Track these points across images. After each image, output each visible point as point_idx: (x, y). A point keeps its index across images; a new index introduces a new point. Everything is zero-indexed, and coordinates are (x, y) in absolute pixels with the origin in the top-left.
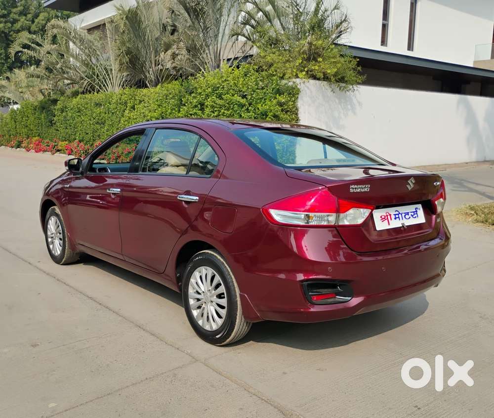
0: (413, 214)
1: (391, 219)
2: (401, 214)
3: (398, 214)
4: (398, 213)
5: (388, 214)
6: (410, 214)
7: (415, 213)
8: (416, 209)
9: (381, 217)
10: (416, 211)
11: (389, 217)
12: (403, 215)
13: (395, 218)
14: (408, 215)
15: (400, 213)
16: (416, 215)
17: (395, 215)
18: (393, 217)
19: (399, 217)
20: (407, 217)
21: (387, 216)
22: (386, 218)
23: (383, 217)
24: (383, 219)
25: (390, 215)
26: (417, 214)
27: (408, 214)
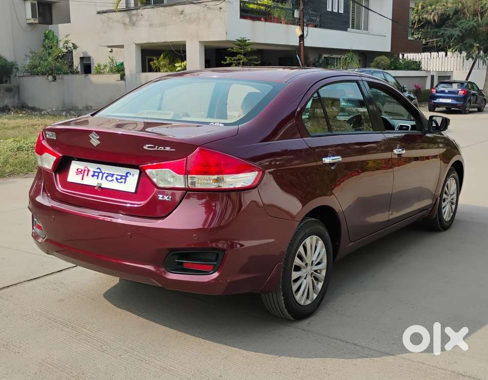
0: (119, 177)
1: (87, 175)
2: (103, 174)
3: (99, 173)
4: (99, 171)
5: (86, 169)
6: (115, 177)
7: (124, 178)
8: (127, 173)
9: (77, 170)
10: (126, 176)
11: (86, 172)
12: (105, 175)
13: (93, 176)
14: (112, 177)
15: (101, 172)
16: (123, 180)
17: (94, 172)
18: (91, 173)
19: (98, 176)
20: (109, 178)
21: (85, 170)
22: (82, 172)
23: (79, 170)
24: (79, 172)
25: (89, 171)
26: (125, 179)
27: (112, 175)
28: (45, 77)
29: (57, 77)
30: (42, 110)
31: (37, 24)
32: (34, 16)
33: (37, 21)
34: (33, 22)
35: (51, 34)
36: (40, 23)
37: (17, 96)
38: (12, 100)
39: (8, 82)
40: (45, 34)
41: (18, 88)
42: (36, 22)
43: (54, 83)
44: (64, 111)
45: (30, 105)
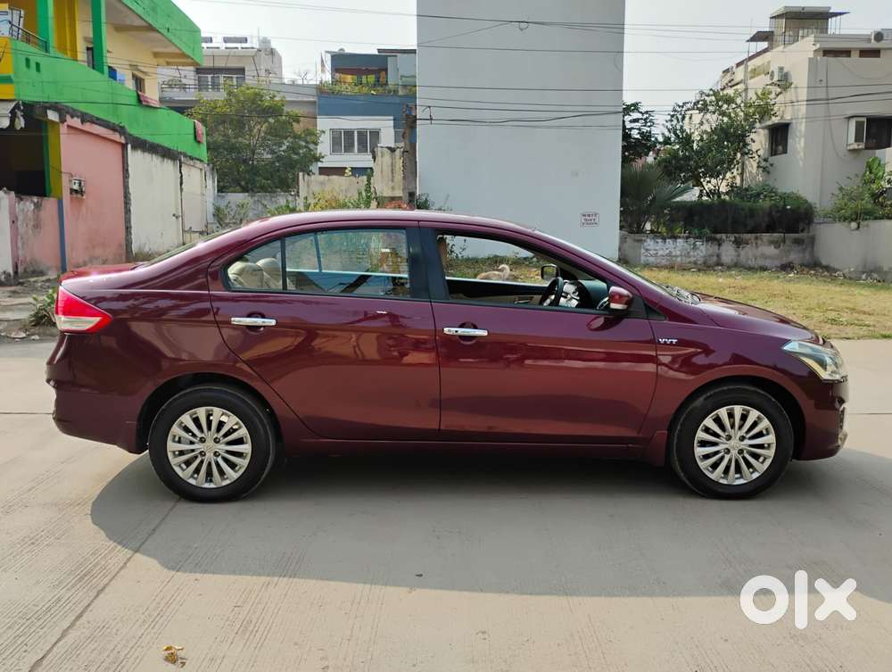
28: (846, 224)
29: (862, 223)
30: (836, 271)
31: (862, 149)
32: (858, 139)
33: (862, 146)
34: (856, 147)
35: (877, 162)
36: (867, 148)
37: (809, 249)
38: (801, 255)
39: (806, 231)
40: (868, 163)
41: (813, 240)
42: (860, 147)
43: (857, 232)
44: (864, 273)
45: (824, 263)
